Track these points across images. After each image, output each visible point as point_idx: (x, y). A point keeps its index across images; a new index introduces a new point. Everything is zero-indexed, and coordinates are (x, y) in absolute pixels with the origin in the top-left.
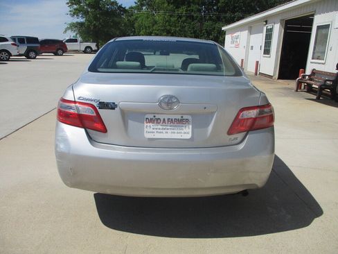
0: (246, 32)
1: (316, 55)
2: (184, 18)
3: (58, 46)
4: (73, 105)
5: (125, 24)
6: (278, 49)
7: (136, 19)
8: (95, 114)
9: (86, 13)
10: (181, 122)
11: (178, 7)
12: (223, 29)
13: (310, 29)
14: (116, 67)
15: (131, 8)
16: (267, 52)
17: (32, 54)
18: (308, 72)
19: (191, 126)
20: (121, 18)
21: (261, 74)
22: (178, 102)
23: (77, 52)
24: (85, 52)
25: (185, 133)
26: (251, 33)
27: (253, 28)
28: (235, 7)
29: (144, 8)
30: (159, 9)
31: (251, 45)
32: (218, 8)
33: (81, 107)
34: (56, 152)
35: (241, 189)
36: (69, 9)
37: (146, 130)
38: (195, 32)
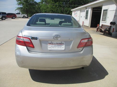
0: (79, 12)
1: (103, 19)
2: (58, 6)
3: (13, 15)
4: (22, 38)
5: (37, 8)
6: (90, 17)
7: (41, 6)
8: (30, 41)
9: (23, 4)
10: (61, 44)
11: (55, 3)
12: (71, 10)
13: (101, 11)
14: (36, 24)
15: (39, 2)
16: (86, 18)
17: (4, 18)
18: (100, 25)
19: (64, 45)
20: (36, 6)
21: (84, 26)
22: (60, 37)
23: (20, 17)
24: (23, 18)
25: (62, 48)
26: (81, 12)
27: (82, 10)
28: (75, 3)
29: (44, 3)
30: (49, 3)
31: (81, 16)
32: (69, 3)
33: (25, 39)
34: (16, 55)
35: (82, 67)
36: (17, 3)
37: (48, 47)
38: (61, 11)
